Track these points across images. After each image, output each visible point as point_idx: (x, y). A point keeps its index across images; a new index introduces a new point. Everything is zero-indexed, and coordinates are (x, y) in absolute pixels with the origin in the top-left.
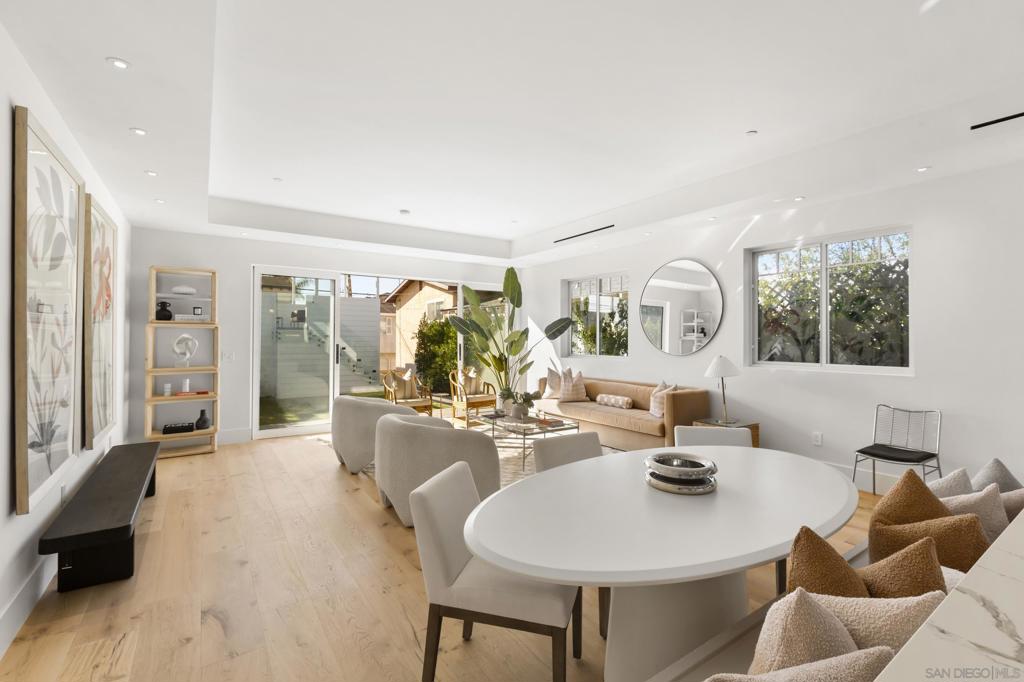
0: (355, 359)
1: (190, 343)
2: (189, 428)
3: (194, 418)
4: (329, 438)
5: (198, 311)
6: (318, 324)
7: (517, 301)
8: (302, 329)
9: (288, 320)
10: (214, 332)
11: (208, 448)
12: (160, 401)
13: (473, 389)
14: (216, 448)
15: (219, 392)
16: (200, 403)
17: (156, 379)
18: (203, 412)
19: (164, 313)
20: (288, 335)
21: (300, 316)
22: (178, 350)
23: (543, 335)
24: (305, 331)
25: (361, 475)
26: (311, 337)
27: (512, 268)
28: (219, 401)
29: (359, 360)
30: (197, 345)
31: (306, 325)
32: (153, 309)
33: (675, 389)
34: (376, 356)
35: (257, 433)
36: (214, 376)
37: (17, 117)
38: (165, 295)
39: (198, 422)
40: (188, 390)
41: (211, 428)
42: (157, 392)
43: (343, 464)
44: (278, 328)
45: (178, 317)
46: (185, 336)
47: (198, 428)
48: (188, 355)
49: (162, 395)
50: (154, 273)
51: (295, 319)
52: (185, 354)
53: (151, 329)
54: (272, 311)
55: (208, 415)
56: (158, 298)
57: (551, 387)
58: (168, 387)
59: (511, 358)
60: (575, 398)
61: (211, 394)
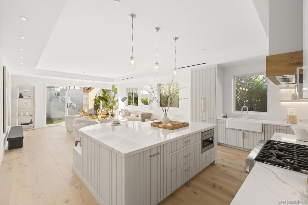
0: (75, 107)
1: (28, 103)
2: (28, 124)
3: (29, 122)
4: (65, 126)
5: (30, 96)
6: (64, 97)
7: (116, 92)
8: (59, 98)
9: (54, 95)
10: (34, 101)
11: (33, 129)
12: (20, 117)
13: (103, 114)
14: (35, 128)
15: (36, 115)
16: (31, 118)
17: (18, 112)
18: (31, 120)
19: (21, 96)
20: (54, 100)
21: (58, 94)
22: (25, 105)
23: (121, 101)
24: (60, 99)
25: (72, 132)
26: (62, 100)
27: (114, 85)
28: (36, 118)
29: (77, 107)
30: (30, 104)
31: (60, 97)
32: (18, 95)
33: (143, 113)
34: (82, 106)
35: (46, 125)
36: (34, 111)
37: (4, 68)
38: (21, 92)
39: (30, 122)
40: (27, 115)
41: (34, 124)
42: (19, 115)
43: (68, 130)
44: (51, 98)
45: (24, 97)
46: (27, 102)
47: (30, 124)
48: (27, 106)
49: (20, 116)
50: (18, 87)
51: (56, 95)
52: (26, 106)
53: (18, 100)
54: (49, 93)
55: (33, 121)
56: (19, 93)
57: (121, 113)
58: (22, 114)
59: (114, 106)
60: (126, 115)
61: (34, 116)
